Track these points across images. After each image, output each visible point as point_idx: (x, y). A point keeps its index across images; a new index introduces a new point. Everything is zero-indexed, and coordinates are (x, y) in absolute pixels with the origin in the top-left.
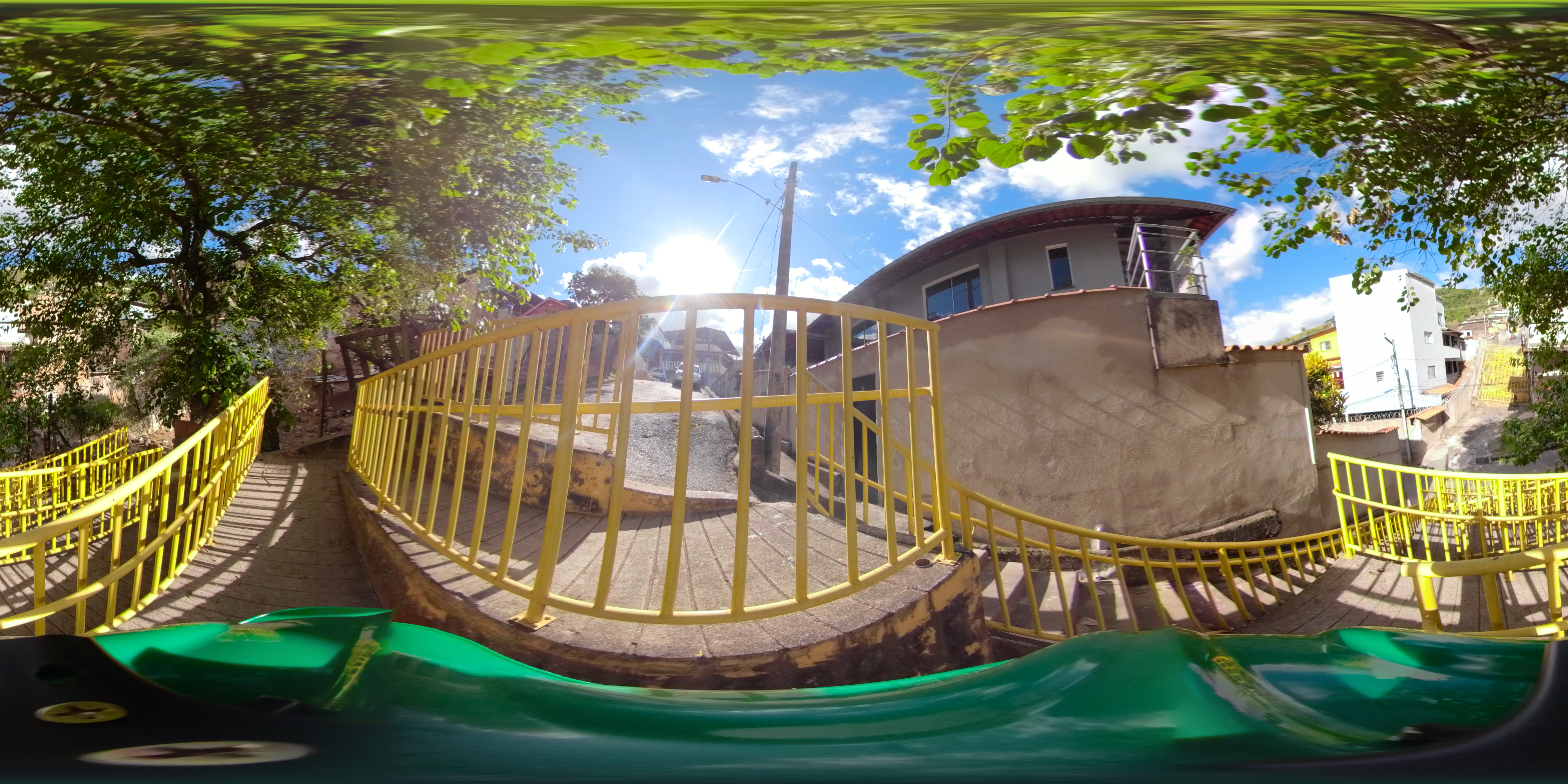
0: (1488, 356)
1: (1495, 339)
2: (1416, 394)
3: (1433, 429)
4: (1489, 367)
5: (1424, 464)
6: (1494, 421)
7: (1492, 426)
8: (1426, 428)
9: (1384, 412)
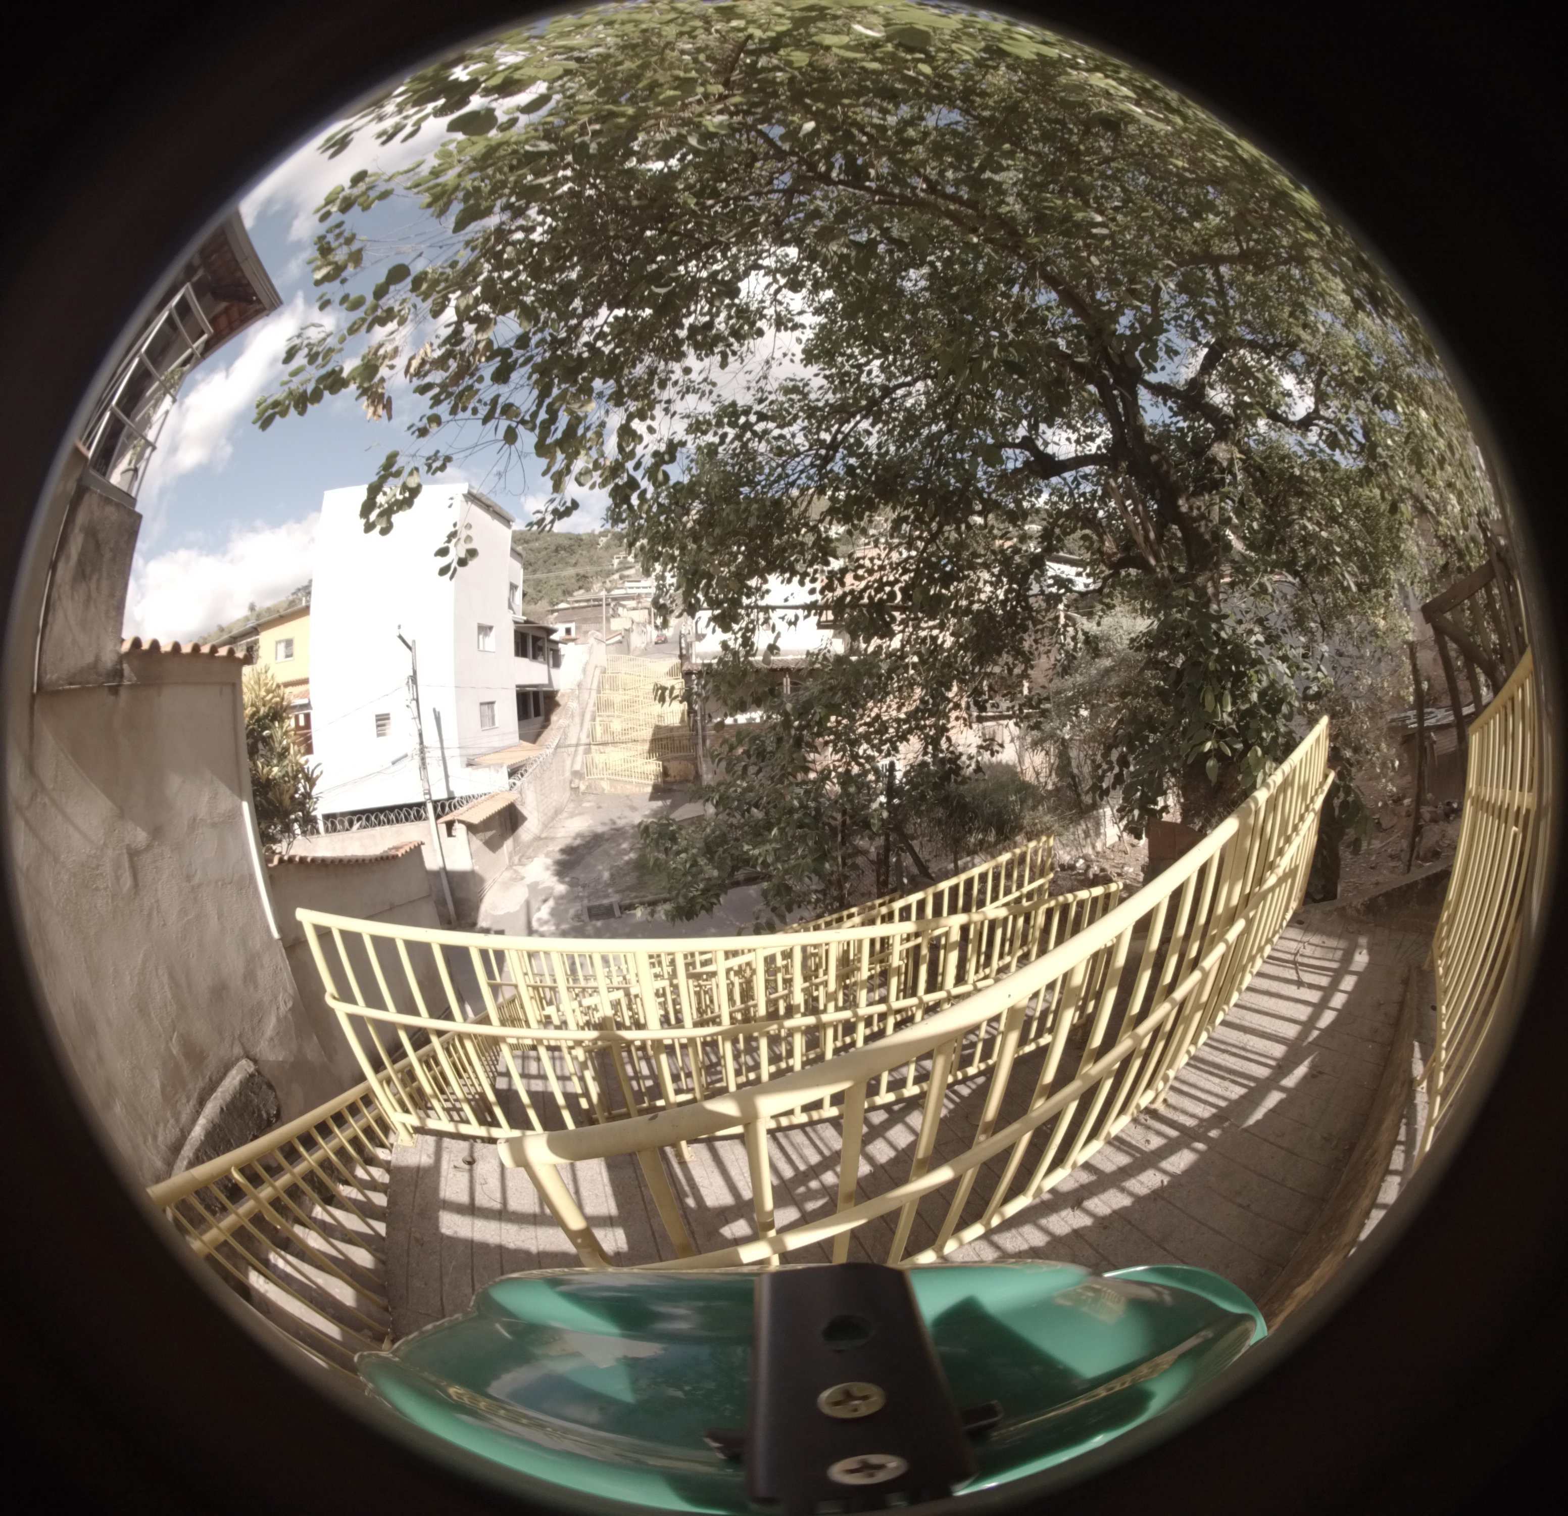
0: (607, 680)
1: (623, 644)
2: (456, 766)
3: (493, 845)
4: (609, 705)
5: (482, 923)
6: (621, 823)
7: (617, 834)
8: (477, 842)
9: (391, 809)
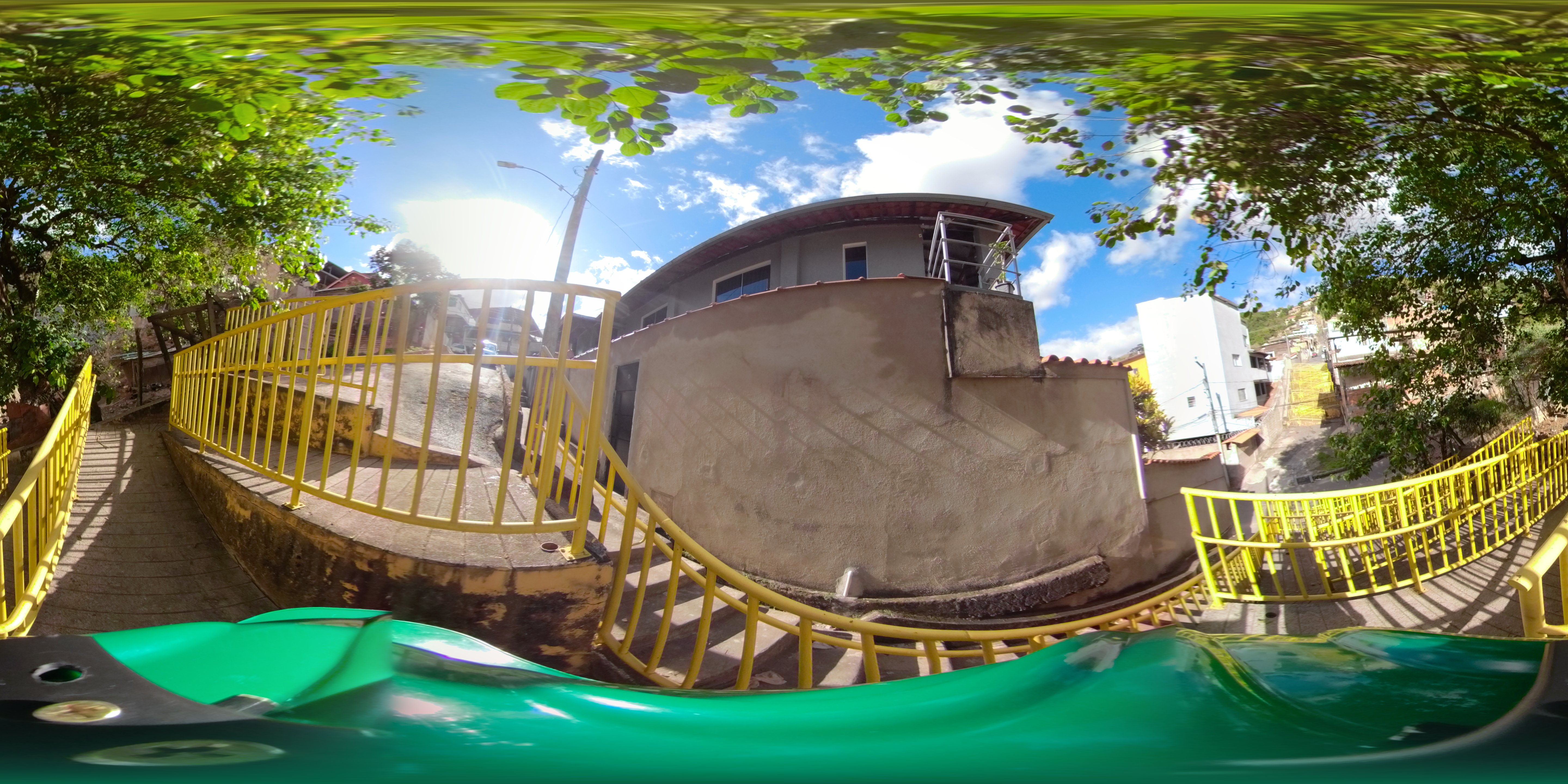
1: (1298, 358)
2: (1230, 418)
3: (1249, 452)
4: (1297, 386)
5: (1243, 488)
6: (1308, 439)
7: (1307, 444)
8: (1241, 451)
9: (1198, 438)
